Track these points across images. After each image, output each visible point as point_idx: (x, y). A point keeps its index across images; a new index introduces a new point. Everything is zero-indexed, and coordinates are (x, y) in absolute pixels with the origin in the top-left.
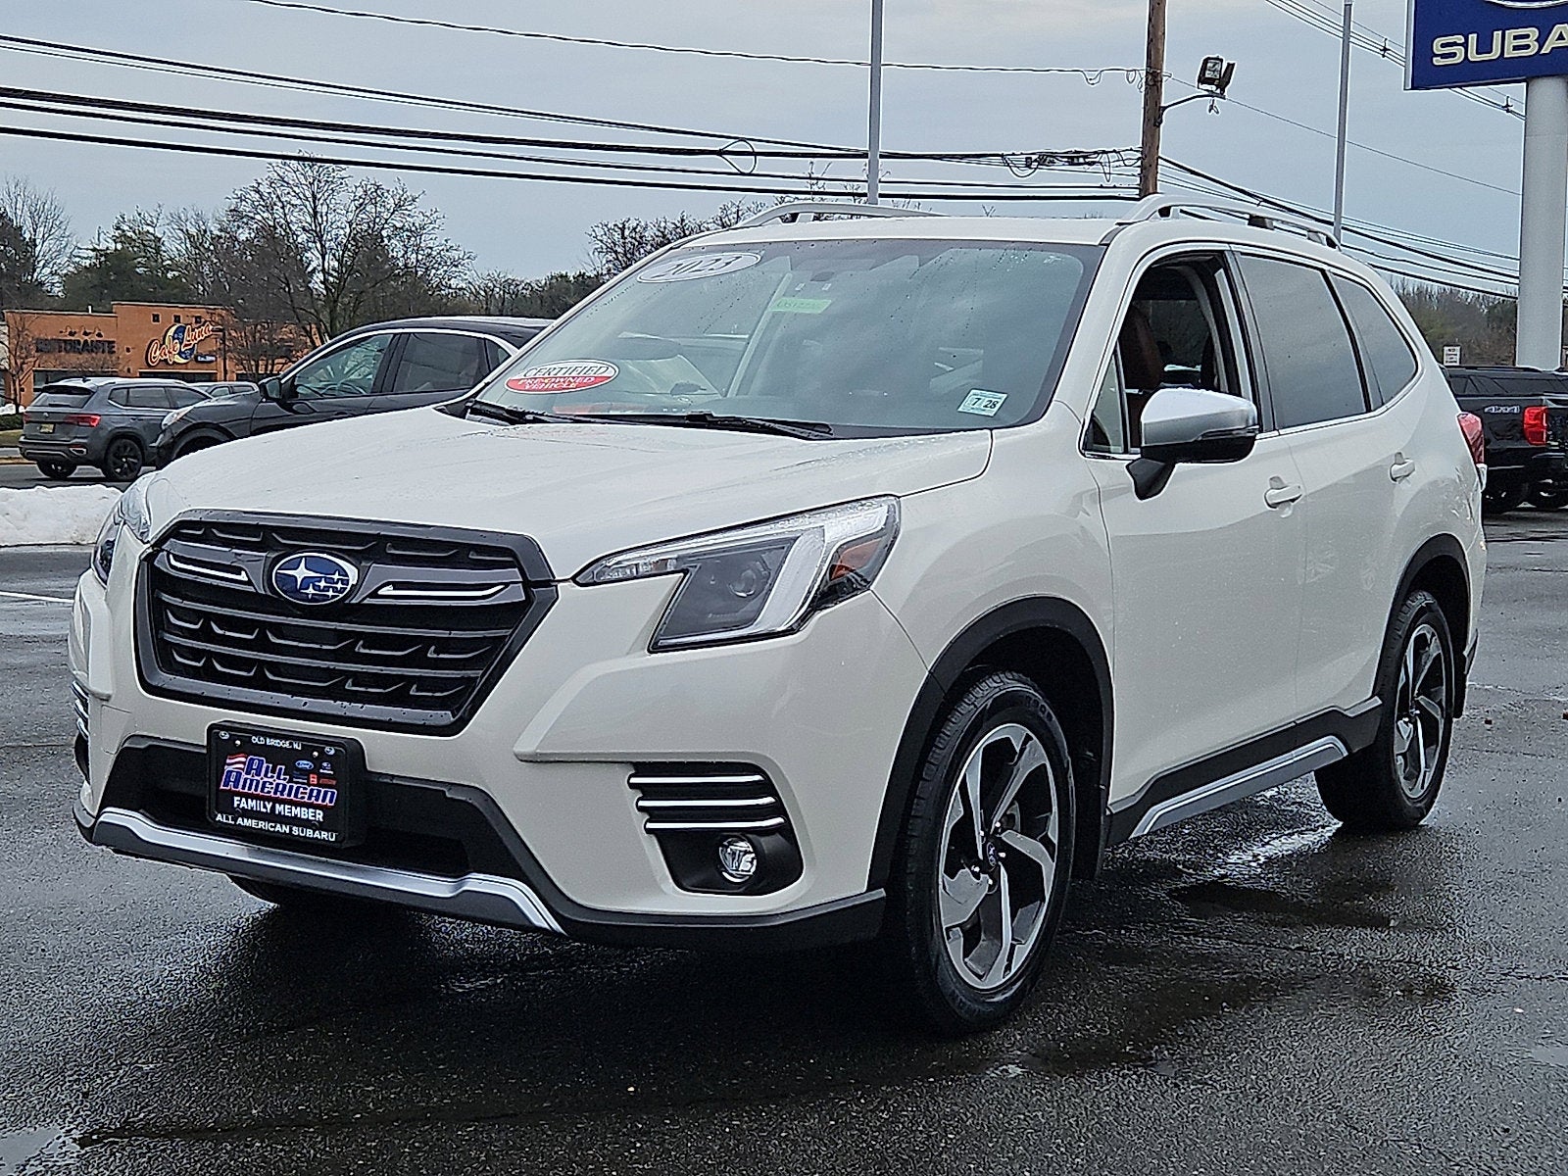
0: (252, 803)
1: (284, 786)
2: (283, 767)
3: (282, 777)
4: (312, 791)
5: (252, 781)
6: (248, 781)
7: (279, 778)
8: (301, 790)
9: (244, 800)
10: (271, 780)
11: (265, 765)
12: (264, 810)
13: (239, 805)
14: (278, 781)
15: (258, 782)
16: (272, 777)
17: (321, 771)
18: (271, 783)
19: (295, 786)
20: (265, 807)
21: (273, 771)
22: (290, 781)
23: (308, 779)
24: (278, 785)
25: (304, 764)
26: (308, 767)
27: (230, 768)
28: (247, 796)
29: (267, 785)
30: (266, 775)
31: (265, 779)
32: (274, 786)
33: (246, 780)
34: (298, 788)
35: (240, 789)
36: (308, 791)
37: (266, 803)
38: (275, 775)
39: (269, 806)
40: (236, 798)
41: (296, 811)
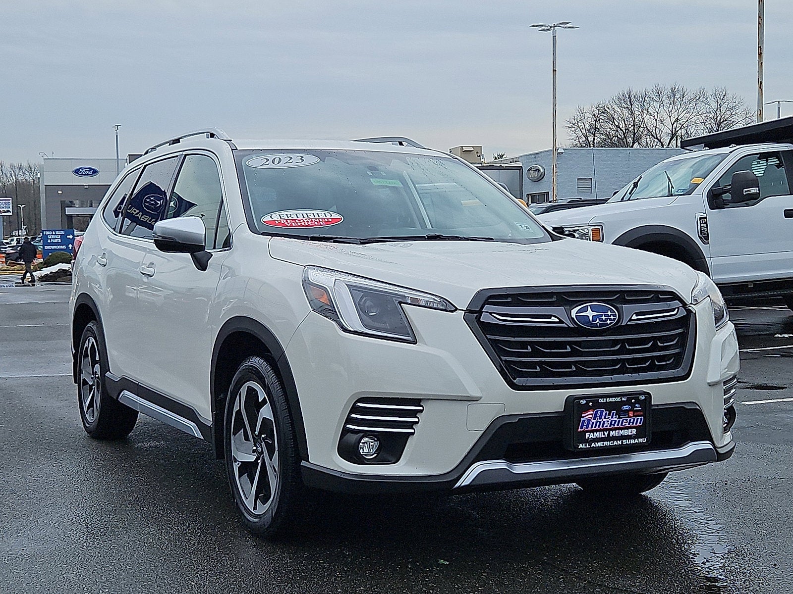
0: (597, 434)
1: (615, 421)
2: (615, 412)
3: (614, 416)
4: (630, 420)
5: (597, 423)
6: (595, 423)
7: (612, 417)
8: (625, 421)
9: (592, 434)
10: (608, 420)
11: (604, 413)
12: (604, 436)
13: (588, 437)
14: (612, 419)
15: (600, 422)
16: (608, 418)
17: (635, 409)
18: (608, 421)
19: (621, 420)
20: (604, 434)
21: (609, 415)
22: (619, 418)
23: (628, 415)
24: (612, 421)
25: (626, 407)
26: (628, 408)
27: (584, 419)
28: (593, 431)
29: (606, 423)
30: (605, 418)
31: (604, 420)
32: (609, 422)
33: (593, 423)
34: (623, 420)
35: (589, 429)
36: (628, 421)
37: (605, 432)
38: (610, 417)
39: (606, 434)
40: (587, 434)
41: (621, 432)
